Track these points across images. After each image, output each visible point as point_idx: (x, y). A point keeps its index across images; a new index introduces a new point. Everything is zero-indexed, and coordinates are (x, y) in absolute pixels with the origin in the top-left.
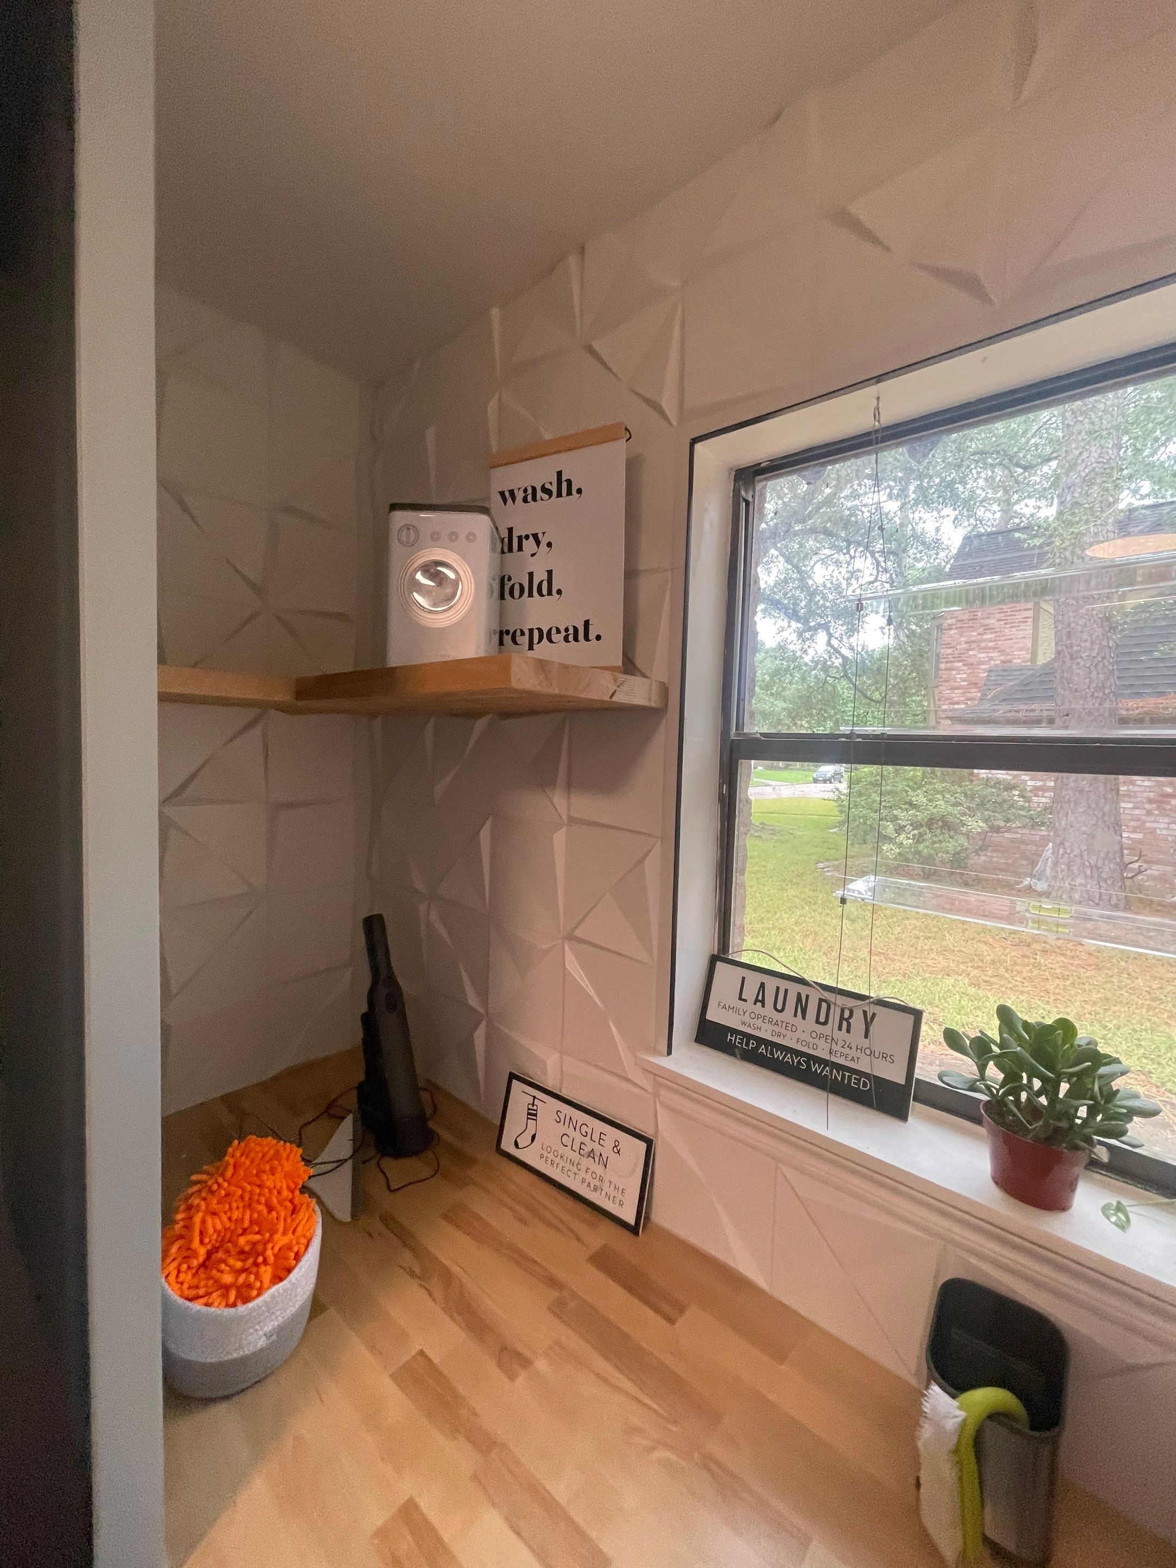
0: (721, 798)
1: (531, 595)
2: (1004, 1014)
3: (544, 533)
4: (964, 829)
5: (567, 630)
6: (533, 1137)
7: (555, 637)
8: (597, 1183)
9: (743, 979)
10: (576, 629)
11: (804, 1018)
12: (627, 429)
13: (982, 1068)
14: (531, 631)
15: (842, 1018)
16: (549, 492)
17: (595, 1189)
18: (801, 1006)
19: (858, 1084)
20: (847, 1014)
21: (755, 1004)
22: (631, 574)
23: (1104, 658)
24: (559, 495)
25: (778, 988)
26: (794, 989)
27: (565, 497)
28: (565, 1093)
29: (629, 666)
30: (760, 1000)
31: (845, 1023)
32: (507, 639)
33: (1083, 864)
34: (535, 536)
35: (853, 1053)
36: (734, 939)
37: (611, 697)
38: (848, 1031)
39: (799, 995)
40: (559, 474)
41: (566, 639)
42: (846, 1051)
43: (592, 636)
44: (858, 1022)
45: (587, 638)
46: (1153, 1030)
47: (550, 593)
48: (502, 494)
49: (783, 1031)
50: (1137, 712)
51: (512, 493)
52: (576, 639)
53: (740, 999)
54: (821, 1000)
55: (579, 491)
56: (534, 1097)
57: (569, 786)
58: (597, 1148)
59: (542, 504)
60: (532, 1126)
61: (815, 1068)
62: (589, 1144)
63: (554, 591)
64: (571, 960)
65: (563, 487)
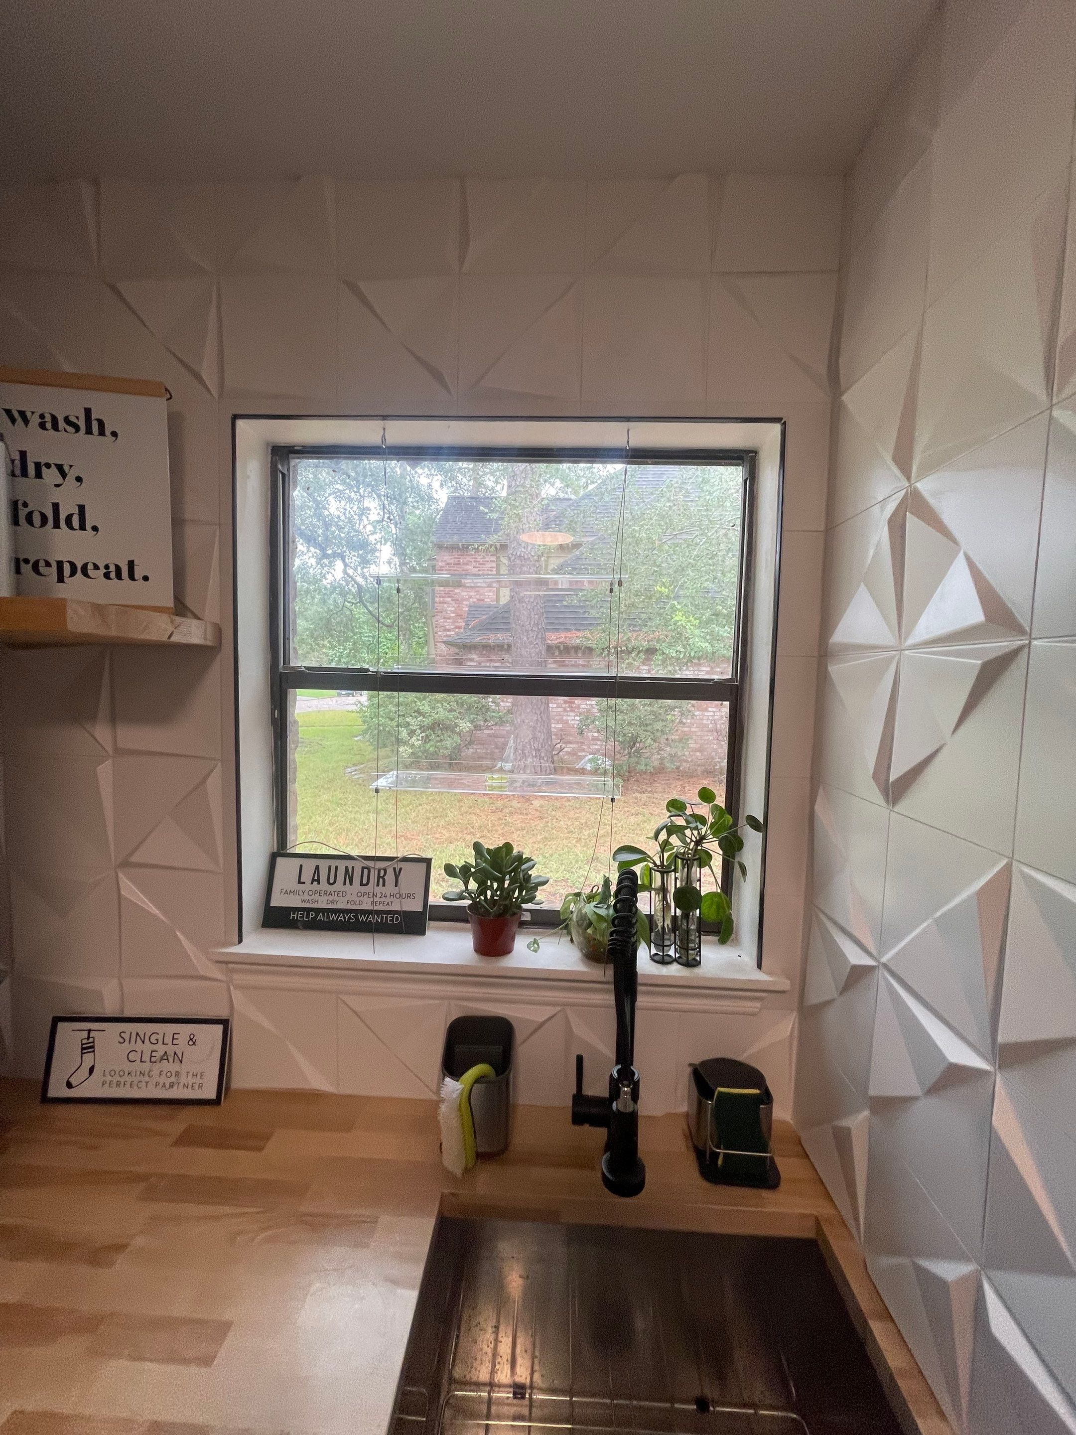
0: (274, 721)
1: (57, 525)
2: (477, 847)
3: (71, 466)
4: (457, 730)
5: (107, 567)
6: (91, 1070)
7: (91, 572)
8: (173, 1079)
9: (301, 866)
10: (118, 569)
11: (351, 884)
12: (167, 390)
13: (466, 884)
14: (60, 564)
15: (379, 877)
16: (77, 429)
17: (172, 1085)
18: (349, 876)
19: (392, 920)
20: (382, 874)
21: (312, 883)
22: (178, 523)
24: (89, 431)
25: (330, 867)
26: (342, 865)
27: (95, 438)
28: (127, 1014)
29: (180, 608)
30: (316, 880)
31: (381, 880)
32: (26, 569)
33: (531, 748)
34: (60, 468)
35: (386, 900)
36: (290, 837)
37: (170, 637)
38: (384, 885)
39: (347, 868)
40: (88, 412)
41: (107, 576)
42: (384, 899)
43: (138, 574)
44: (390, 877)
45: (132, 577)
46: (569, 852)
48: (9, 412)
49: (336, 898)
50: (557, 642)
51: (22, 414)
52: (119, 576)
53: (300, 882)
54: (363, 868)
55: (114, 434)
56: (89, 1031)
57: (113, 720)
58: (170, 1049)
59: (66, 436)
60: (88, 1059)
61: (362, 918)
62: (161, 1049)
63: (88, 526)
64: (127, 885)
65: (93, 425)
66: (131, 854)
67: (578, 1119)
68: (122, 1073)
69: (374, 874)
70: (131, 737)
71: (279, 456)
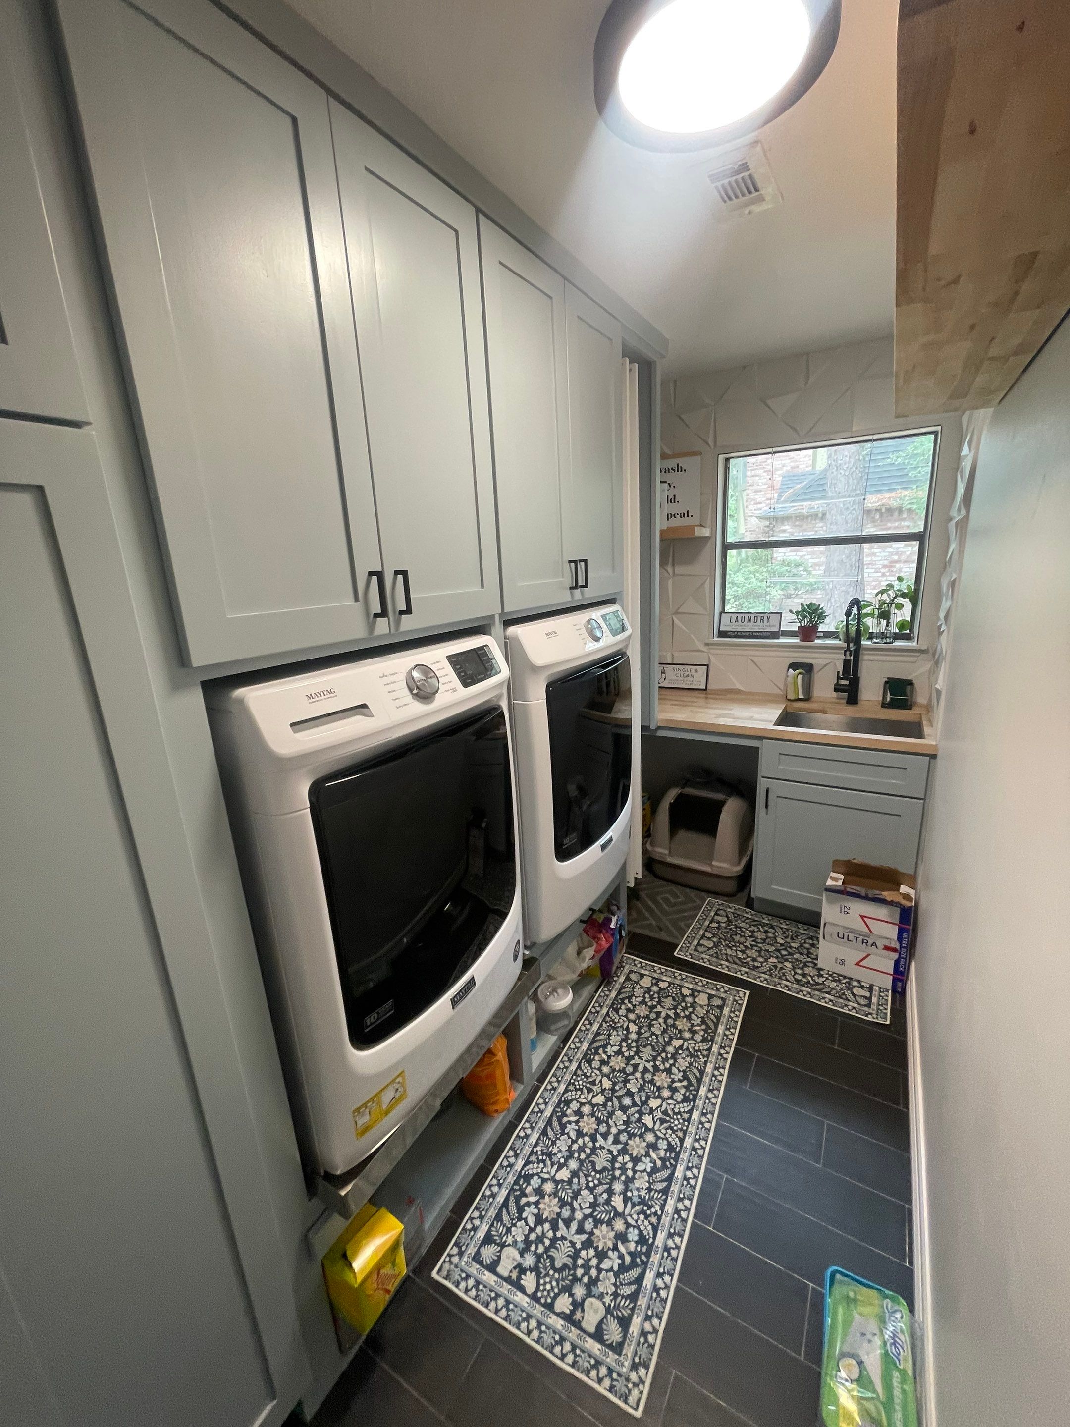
0: (723, 561)
1: (667, 502)
2: (802, 604)
3: (672, 483)
5: (680, 514)
6: (665, 679)
7: (676, 516)
8: (691, 682)
9: (730, 617)
10: (684, 514)
11: (750, 623)
12: (700, 452)
14: (668, 514)
16: (674, 470)
17: (690, 684)
18: (749, 619)
19: (766, 635)
20: (762, 618)
23: (856, 468)
24: (677, 471)
26: (747, 616)
27: (680, 472)
28: (675, 663)
30: (737, 621)
34: (669, 484)
36: (726, 606)
38: (763, 622)
40: (678, 465)
41: (681, 517)
42: (763, 627)
43: (690, 515)
44: (766, 619)
45: (688, 516)
47: (675, 502)
49: (745, 627)
50: (878, 504)
52: (684, 516)
53: (731, 622)
54: (755, 617)
55: (685, 470)
56: (663, 667)
57: (674, 564)
58: (689, 673)
59: (672, 474)
60: (663, 675)
61: (754, 634)
62: (686, 674)
64: (676, 621)
65: (679, 469)
66: (679, 608)
67: (836, 690)
68: (674, 680)
69: (759, 619)
70: (679, 570)
71: (727, 460)
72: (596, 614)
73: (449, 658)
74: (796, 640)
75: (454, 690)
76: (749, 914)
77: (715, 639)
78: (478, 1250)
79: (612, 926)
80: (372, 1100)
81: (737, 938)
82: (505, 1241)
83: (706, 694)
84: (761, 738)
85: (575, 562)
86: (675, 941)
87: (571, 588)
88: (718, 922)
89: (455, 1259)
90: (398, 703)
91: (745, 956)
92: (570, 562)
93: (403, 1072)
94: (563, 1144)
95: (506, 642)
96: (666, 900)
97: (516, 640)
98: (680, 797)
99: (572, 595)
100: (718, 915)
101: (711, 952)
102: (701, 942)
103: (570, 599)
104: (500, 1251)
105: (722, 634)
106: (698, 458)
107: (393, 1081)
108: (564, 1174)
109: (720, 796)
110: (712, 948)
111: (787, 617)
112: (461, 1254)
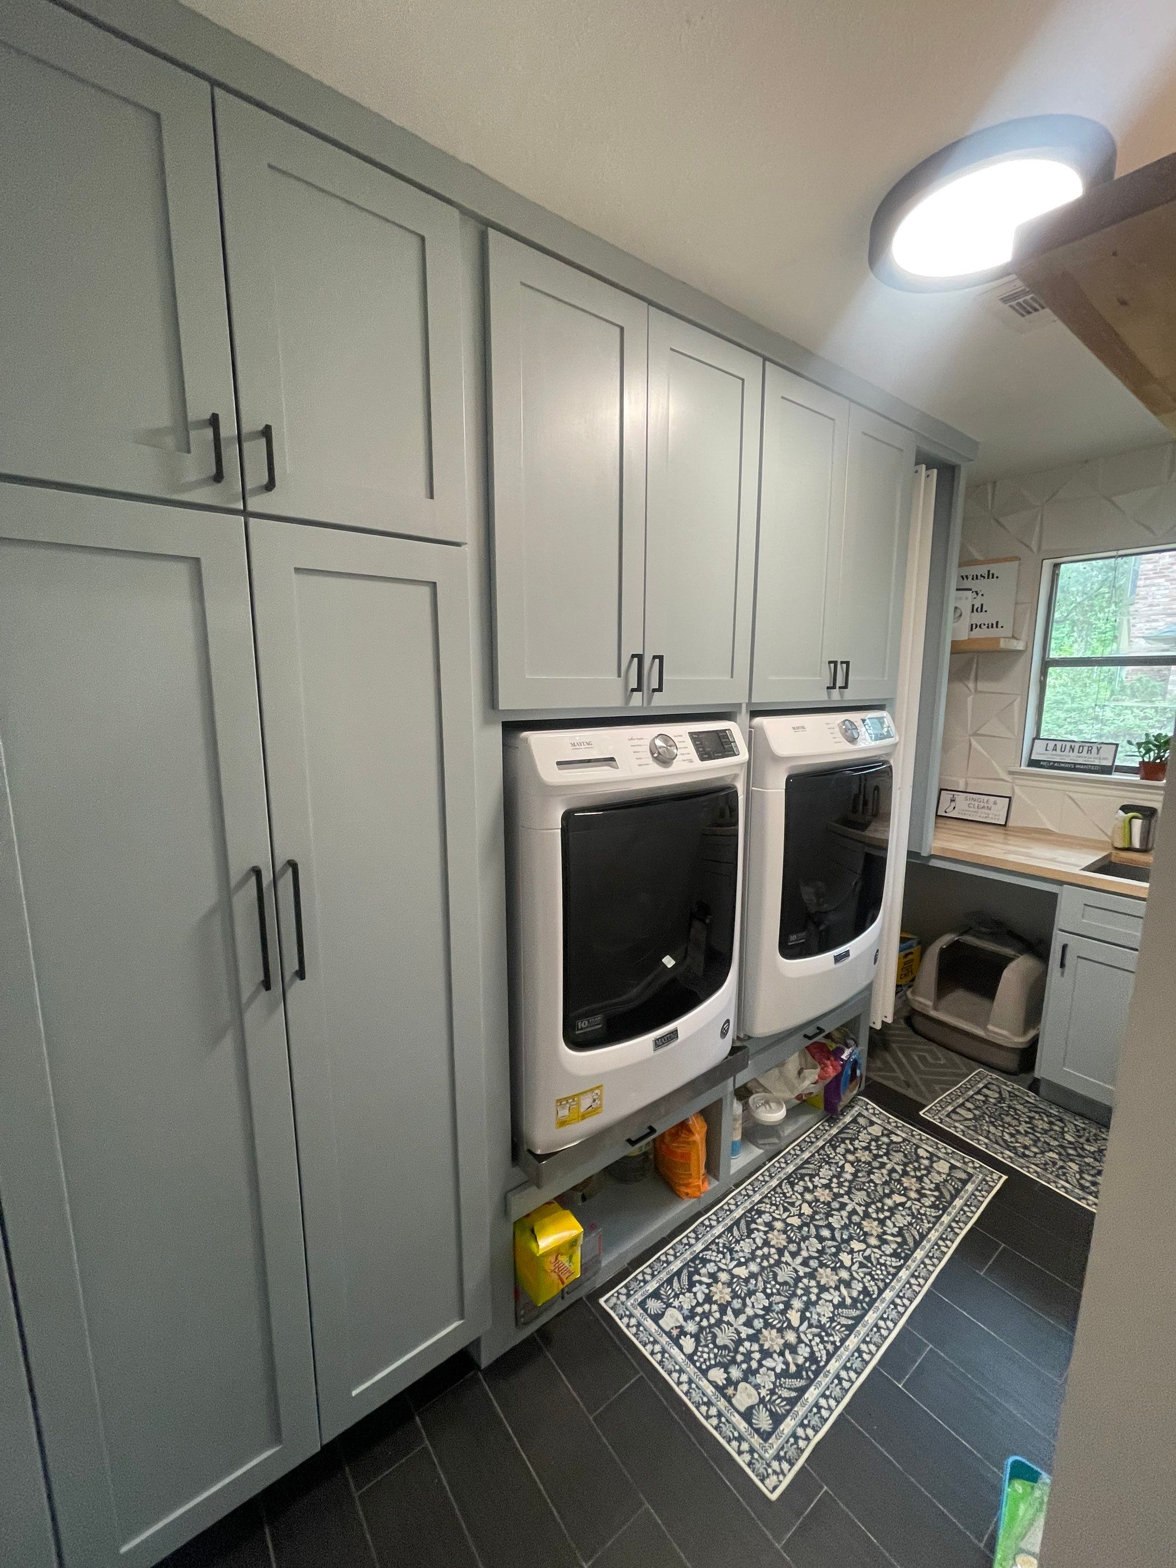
0: (1041, 681)
1: (972, 612)
2: (1147, 734)
5: (988, 624)
6: (955, 808)
7: (981, 626)
8: (987, 815)
9: (1046, 744)
10: (992, 624)
11: (1073, 753)
12: (1018, 557)
15: (1088, 750)
16: (984, 577)
17: (986, 817)
18: (1072, 749)
19: (1092, 768)
20: (1090, 749)
21: (1052, 751)
22: (1016, 604)
24: (988, 578)
25: (1062, 745)
26: (1068, 744)
27: (991, 580)
28: (969, 791)
30: (1055, 749)
34: (973, 592)
35: (1092, 760)
36: (1041, 731)
38: (1091, 753)
39: (1071, 746)
40: (989, 571)
41: (988, 628)
42: (1090, 759)
43: (999, 626)
44: (1094, 750)
45: (997, 627)
47: (981, 611)
48: (962, 577)
49: (1065, 757)
51: (967, 577)
52: (992, 627)
53: (1046, 750)
54: (1080, 746)
55: (997, 577)
56: (955, 795)
57: (977, 679)
58: (985, 805)
59: (978, 581)
60: (954, 804)
61: (1077, 766)
62: (982, 805)
63: (984, 610)
64: (974, 743)
65: (990, 575)
66: (977, 730)
68: (966, 811)
69: (1086, 749)
70: (982, 686)
71: (1057, 566)
72: (855, 717)
73: (691, 734)
74: (1136, 778)
75: (691, 761)
76: (1031, 1097)
77: (1023, 767)
78: (645, 1299)
79: (844, 1057)
80: (573, 1097)
81: (1008, 1119)
82: (672, 1303)
83: (1006, 830)
84: (1061, 883)
85: (835, 663)
86: (924, 1102)
87: (828, 688)
88: (986, 1096)
89: (623, 1298)
90: (640, 762)
91: (1013, 1140)
92: (830, 662)
93: (601, 1086)
94: (746, 1246)
95: (750, 732)
96: (922, 1059)
97: (761, 729)
98: (954, 945)
99: (829, 695)
100: (988, 1089)
101: (968, 1123)
102: (958, 1110)
103: (826, 698)
104: (666, 1309)
105: (1033, 763)
106: (1016, 563)
107: (592, 1090)
108: (742, 1272)
109: (1008, 951)
110: (970, 1120)
111: (1124, 748)
112: (628, 1296)
